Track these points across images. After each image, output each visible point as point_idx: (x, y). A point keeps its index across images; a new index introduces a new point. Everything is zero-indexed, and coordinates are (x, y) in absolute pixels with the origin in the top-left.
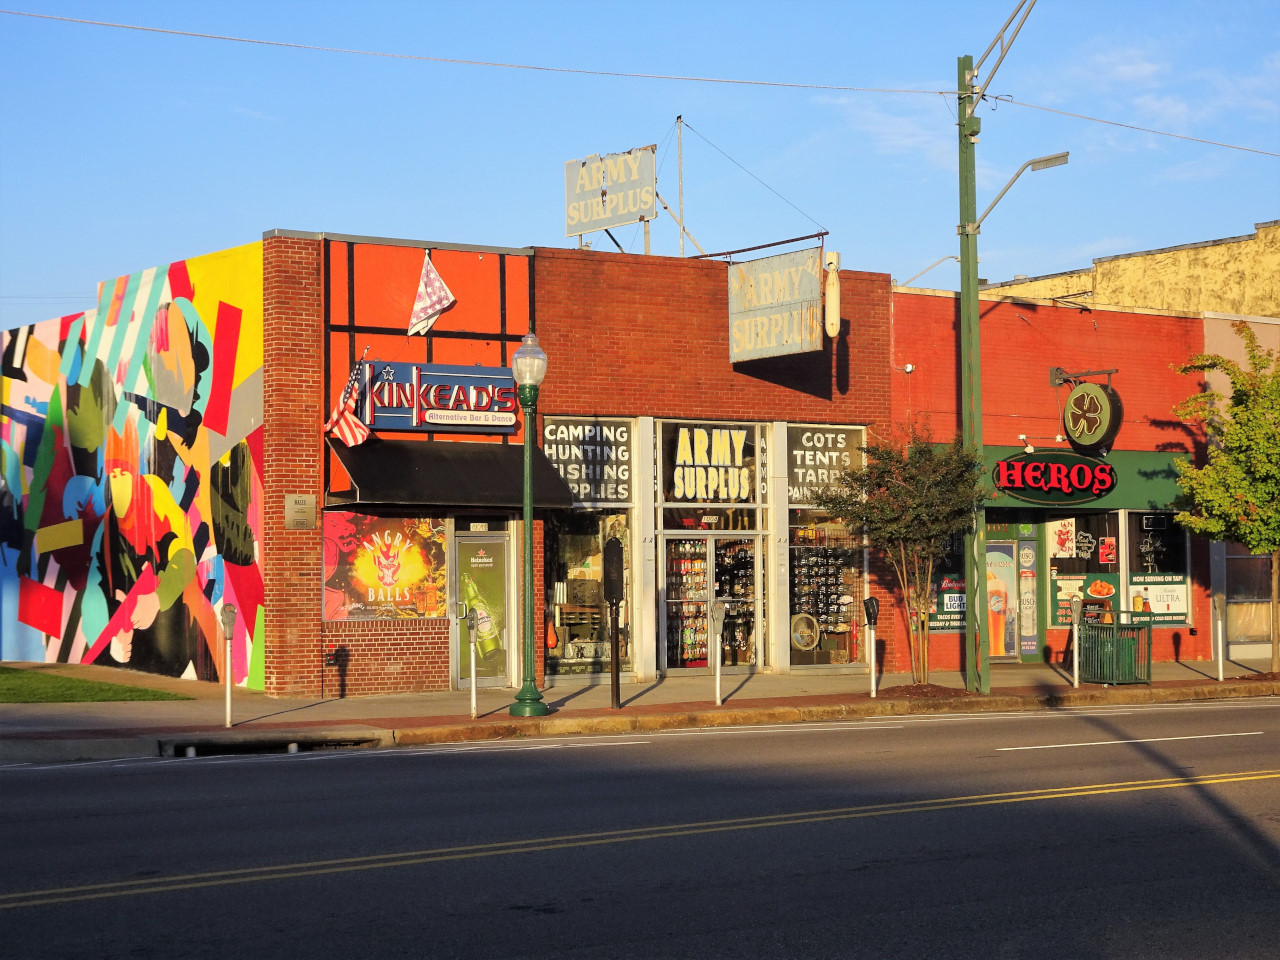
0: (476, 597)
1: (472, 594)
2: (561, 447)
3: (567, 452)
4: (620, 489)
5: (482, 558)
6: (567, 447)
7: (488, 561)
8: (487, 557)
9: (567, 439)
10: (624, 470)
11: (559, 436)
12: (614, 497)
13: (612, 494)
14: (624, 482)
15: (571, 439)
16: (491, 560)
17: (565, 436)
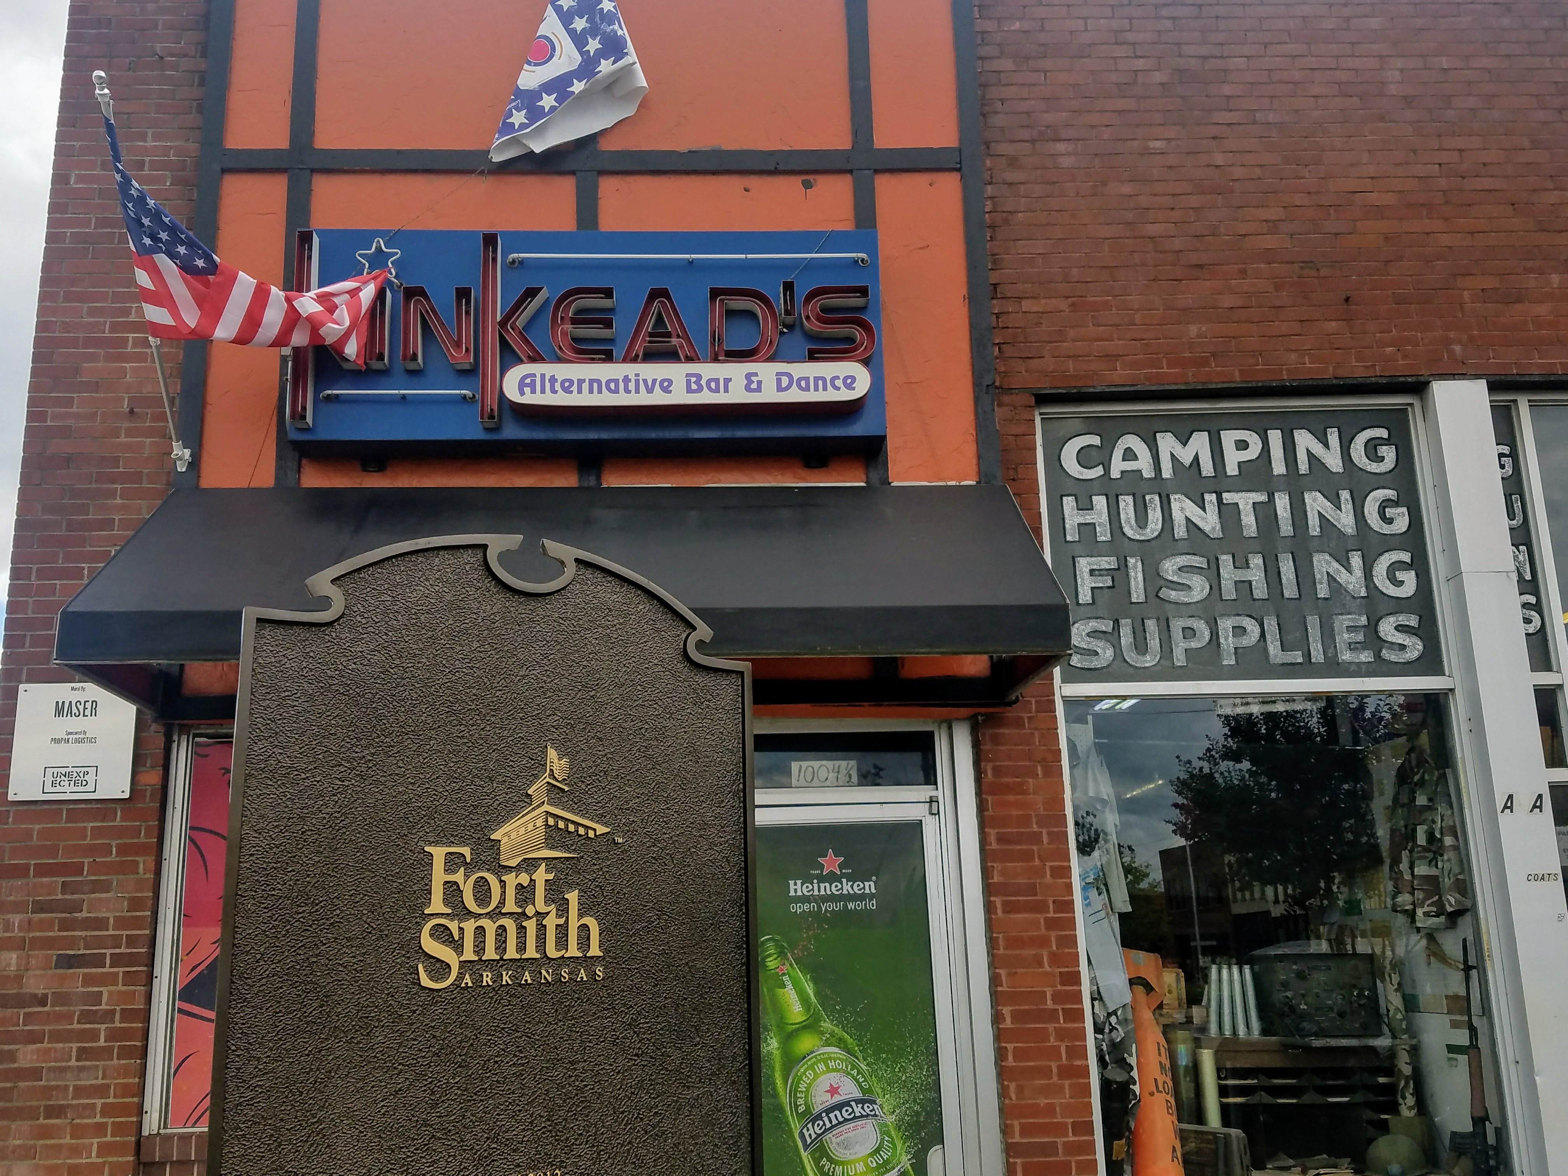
0: (811, 1025)
1: (795, 1012)
2: (1127, 504)
3: (1155, 516)
4: (1387, 628)
5: (832, 878)
6: (1153, 500)
7: (856, 888)
8: (852, 878)
9: (1148, 473)
10: (1399, 565)
11: (1118, 466)
12: (1366, 657)
13: (1352, 647)
14: (1399, 605)
15: (1167, 472)
16: (870, 887)
17: (1144, 464)
